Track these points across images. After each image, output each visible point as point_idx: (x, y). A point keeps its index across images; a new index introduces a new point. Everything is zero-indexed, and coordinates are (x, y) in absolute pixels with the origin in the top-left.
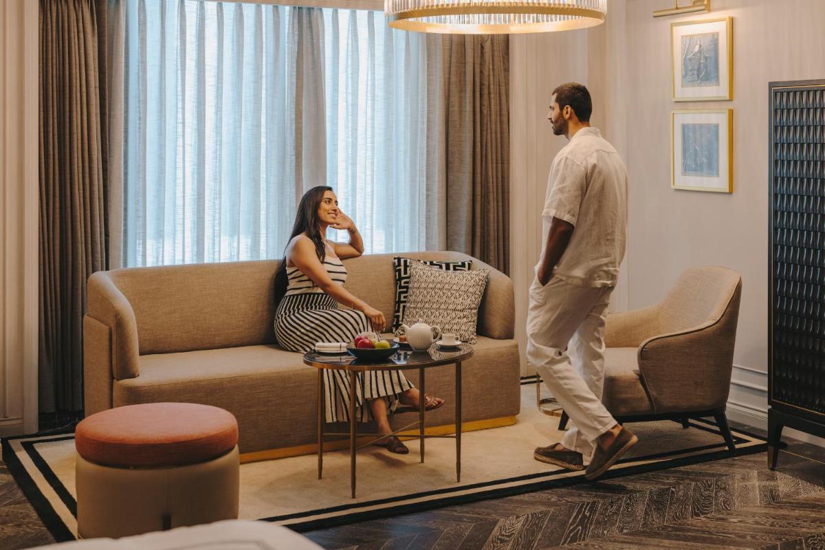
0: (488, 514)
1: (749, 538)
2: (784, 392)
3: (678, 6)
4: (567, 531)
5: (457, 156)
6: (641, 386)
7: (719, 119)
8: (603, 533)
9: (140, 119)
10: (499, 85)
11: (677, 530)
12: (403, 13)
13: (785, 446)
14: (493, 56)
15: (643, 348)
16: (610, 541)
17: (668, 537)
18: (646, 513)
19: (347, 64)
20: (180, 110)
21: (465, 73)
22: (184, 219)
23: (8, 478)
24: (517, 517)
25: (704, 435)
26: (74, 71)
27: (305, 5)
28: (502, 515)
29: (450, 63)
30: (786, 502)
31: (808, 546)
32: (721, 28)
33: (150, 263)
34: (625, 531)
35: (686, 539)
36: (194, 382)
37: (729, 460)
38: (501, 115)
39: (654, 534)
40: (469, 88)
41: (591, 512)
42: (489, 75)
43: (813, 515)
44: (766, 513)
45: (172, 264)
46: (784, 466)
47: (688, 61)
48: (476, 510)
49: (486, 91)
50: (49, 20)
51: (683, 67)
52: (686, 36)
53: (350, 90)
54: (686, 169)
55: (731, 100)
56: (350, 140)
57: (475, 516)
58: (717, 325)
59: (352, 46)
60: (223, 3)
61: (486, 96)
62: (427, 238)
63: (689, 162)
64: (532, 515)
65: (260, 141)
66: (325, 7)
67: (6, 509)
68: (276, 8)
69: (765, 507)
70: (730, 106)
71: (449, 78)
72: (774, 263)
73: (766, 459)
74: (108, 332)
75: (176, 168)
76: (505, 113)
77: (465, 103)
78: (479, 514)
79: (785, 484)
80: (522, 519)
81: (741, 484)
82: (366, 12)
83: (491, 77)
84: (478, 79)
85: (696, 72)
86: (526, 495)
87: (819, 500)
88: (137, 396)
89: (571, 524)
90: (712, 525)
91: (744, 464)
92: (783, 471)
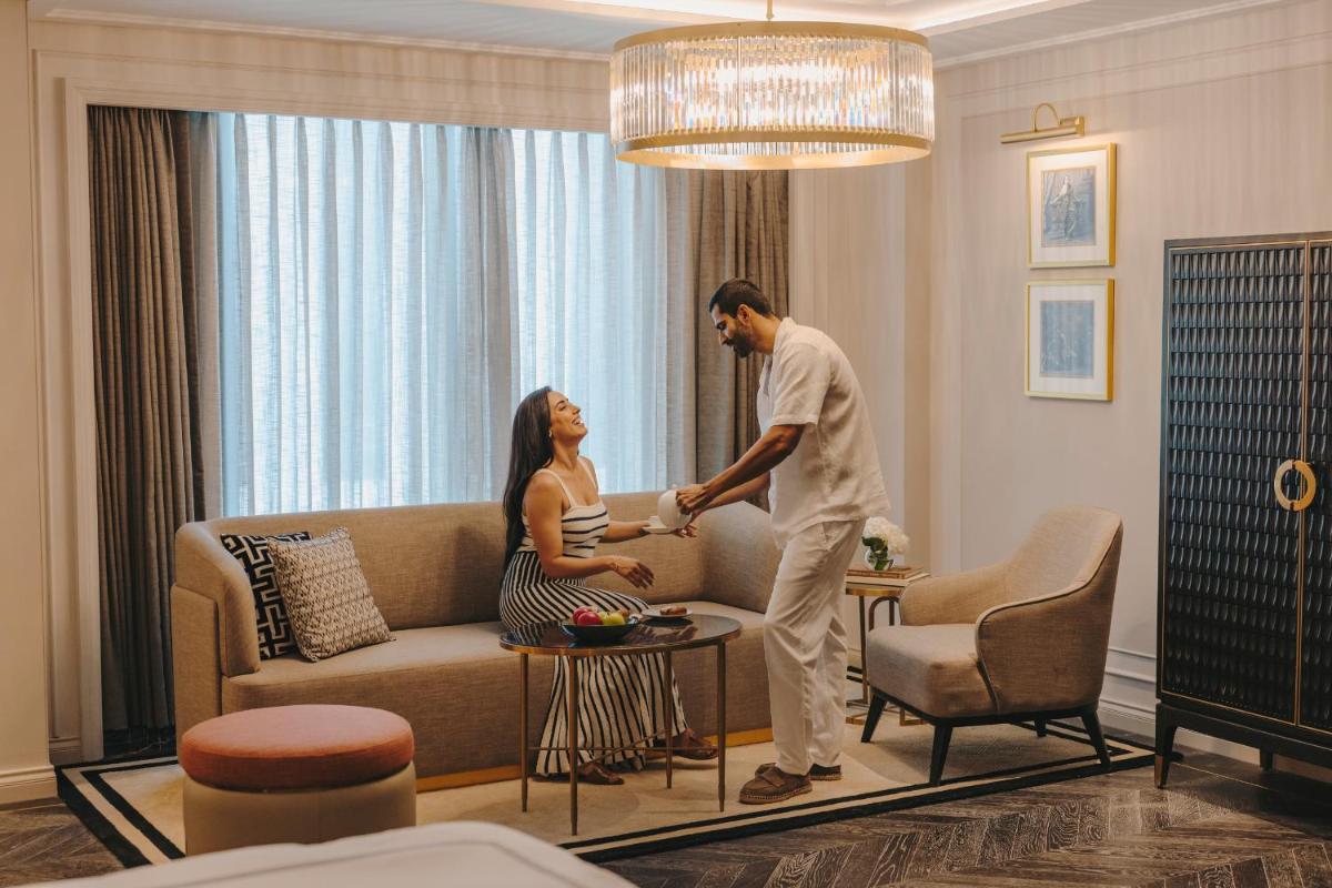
0: (767, 851)
1: (1124, 873)
2: (1178, 680)
3: (1039, 129)
4: (876, 871)
5: (711, 350)
6: (978, 676)
7: (1096, 294)
8: (925, 873)
9: (241, 296)
10: (774, 245)
11: (1028, 865)
12: (639, 140)
13: (1179, 757)
14: (765, 201)
15: (983, 622)
16: (935, 881)
17: (1015, 874)
18: (985, 844)
19: (549, 213)
20: (300, 284)
21: (724, 227)
22: (309, 445)
23: (70, 819)
24: (807, 855)
25: (1067, 745)
26: (141, 225)
27: (485, 125)
28: (784, 853)
29: (702, 211)
30: (1177, 829)
31: (1204, 882)
32: (1099, 160)
33: (261, 509)
34: (956, 868)
35: (1039, 876)
36: (340, 677)
37: (1102, 778)
38: (776, 289)
39: (995, 871)
40: (729, 248)
41: (908, 847)
42: (759, 229)
43: (1213, 843)
44: (1150, 843)
45: (294, 511)
46: (1177, 784)
47: (1051, 209)
48: (748, 847)
49: (754, 253)
50: (103, 148)
51: (1044, 218)
52: (1049, 172)
53: (552, 253)
54: (1047, 368)
55: (1112, 265)
56: (554, 326)
57: (748, 854)
58: (1087, 588)
59: (556, 187)
60: (363, 122)
61: (754, 261)
62: (668, 472)
63: (1052, 357)
64: (827, 852)
65: (420, 329)
66: (514, 127)
67: (77, 859)
68: (441, 129)
69: (1148, 835)
70: (1111, 274)
71: (700, 234)
72: (1168, 500)
73: (1152, 774)
74: (212, 607)
75: (296, 371)
76: (782, 286)
77: (724, 271)
78: (754, 852)
79: (1178, 805)
80: (812, 858)
81: (1117, 807)
82: (575, 135)
83: (762, 232)
84: (742, 236)
85: (1062, 225)
86: (818, 827)
87: (1222, 825)
88: (256, 698)
89: (881, 862)
90: (1074, 858)
91: (1122, 781)
92: (1176, 789)
